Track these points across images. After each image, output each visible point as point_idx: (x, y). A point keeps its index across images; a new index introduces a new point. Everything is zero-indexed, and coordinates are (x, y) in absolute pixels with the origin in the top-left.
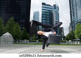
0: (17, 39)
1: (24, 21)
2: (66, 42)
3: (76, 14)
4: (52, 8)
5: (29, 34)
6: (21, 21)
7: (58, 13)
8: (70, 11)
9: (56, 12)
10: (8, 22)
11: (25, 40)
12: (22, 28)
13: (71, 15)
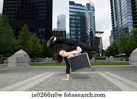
0: (35, 56)
1: (44, 30)
2: (105, 59)
3: (120, 17)
4: (84, 10)
5: (52, 49)
6: (40, 30)
7: (94, 17)
8: (111, 12)
9: (90, 14)
10: (21, 32)
11: (47, 58)
12: (41, 40)
13: (113, 18)
